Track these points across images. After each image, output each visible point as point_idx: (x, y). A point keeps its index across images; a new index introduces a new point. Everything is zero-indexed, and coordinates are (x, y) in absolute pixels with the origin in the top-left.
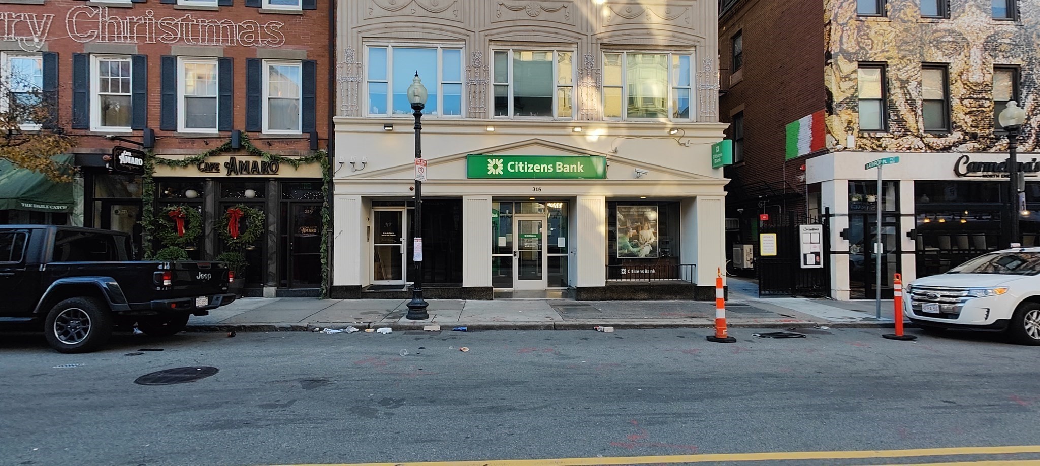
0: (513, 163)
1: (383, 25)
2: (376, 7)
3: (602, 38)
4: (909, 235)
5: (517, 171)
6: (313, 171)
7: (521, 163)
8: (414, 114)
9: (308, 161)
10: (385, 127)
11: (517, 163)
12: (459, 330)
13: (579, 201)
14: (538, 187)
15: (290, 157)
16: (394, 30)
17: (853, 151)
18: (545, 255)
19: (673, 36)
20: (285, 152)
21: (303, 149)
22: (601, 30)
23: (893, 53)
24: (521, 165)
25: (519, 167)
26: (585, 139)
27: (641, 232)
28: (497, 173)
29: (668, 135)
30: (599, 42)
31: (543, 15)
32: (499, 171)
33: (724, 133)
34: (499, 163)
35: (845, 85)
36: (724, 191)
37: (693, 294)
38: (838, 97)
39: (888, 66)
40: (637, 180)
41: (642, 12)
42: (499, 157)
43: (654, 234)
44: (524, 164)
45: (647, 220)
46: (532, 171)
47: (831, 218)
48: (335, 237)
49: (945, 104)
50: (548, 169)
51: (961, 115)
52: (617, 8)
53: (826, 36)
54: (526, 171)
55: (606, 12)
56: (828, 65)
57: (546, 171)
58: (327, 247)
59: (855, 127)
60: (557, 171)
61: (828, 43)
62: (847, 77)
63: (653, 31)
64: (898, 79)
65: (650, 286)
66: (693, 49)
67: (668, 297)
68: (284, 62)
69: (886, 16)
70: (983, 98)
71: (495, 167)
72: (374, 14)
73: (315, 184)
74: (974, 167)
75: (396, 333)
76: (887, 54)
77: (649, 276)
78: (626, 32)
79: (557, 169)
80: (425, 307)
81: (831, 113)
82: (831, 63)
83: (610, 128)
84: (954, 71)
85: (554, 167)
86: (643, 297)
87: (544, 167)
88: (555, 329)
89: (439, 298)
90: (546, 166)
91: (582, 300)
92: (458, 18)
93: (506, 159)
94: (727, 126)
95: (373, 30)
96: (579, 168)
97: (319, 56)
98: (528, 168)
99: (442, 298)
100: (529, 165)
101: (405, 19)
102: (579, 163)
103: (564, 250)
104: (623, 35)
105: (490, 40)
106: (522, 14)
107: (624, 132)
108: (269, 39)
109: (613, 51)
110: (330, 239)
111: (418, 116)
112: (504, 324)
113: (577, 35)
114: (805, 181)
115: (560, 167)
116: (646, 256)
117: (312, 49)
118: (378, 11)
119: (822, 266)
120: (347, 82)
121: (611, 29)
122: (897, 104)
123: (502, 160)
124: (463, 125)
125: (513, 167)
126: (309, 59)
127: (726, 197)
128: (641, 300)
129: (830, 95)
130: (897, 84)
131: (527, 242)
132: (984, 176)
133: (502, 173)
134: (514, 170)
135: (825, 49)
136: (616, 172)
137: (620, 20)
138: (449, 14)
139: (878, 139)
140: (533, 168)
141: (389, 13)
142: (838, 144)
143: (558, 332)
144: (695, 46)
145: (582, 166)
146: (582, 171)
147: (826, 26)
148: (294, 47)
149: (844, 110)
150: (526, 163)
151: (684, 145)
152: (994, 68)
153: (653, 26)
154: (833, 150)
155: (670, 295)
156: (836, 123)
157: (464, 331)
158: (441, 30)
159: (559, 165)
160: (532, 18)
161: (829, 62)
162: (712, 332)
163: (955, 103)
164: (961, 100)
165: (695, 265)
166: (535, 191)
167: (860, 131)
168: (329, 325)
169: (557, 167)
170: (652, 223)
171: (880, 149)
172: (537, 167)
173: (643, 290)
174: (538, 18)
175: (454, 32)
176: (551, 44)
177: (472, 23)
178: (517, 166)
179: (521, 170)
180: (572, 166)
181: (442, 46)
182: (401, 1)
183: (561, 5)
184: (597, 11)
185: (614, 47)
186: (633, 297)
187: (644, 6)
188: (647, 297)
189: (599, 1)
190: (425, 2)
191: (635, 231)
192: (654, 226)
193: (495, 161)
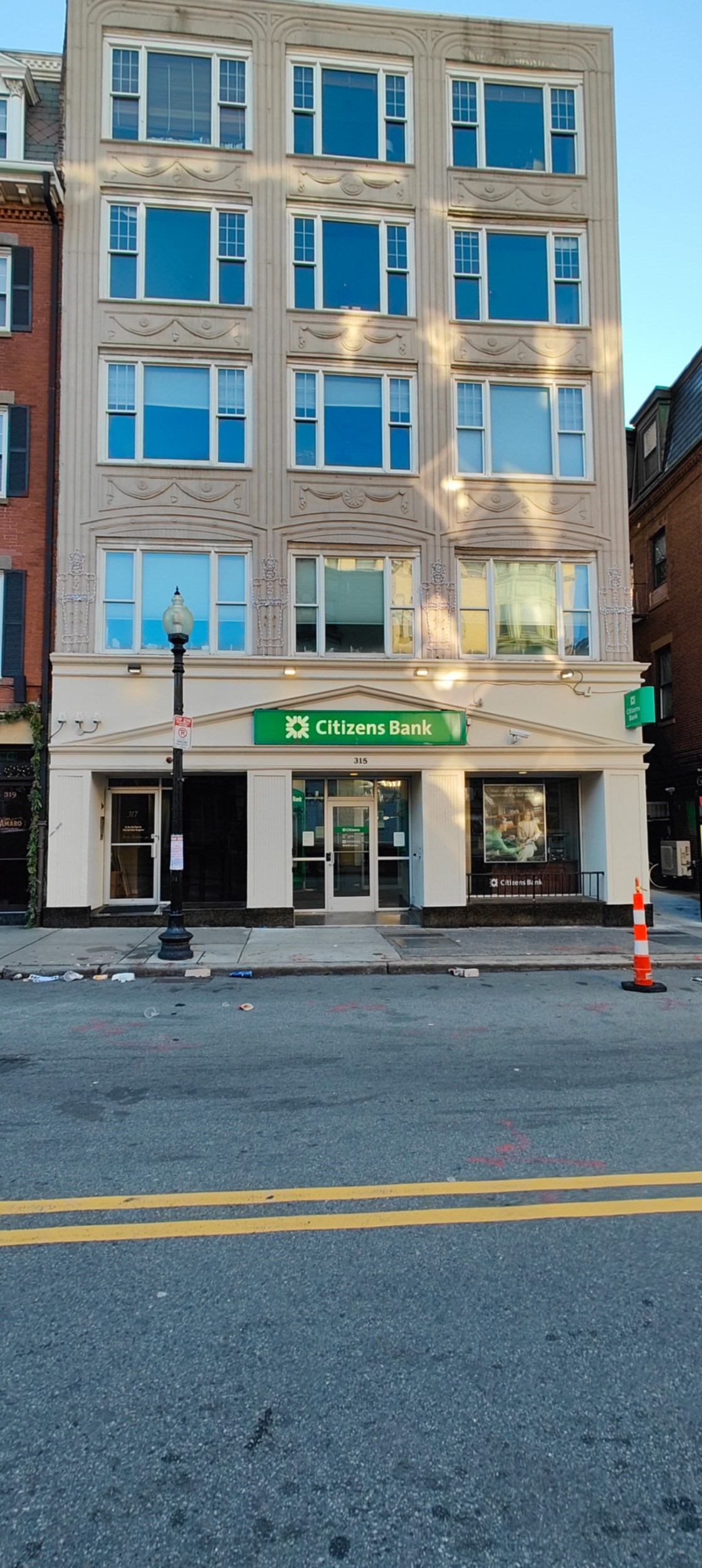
0: (325, 722)
1: (128, 520)
2: (117, 493)
3: (456, 539)
5: (330, 733)
6: (20, 734)
7: (336, 722)
8: (172, 650)
9: (10, 719)
10: (130, 668)
11: (330, 722)
12: (240, 976)
13: (426, 777)
14: (362, 758)
16: (144, 526)
18: (374, 859)
19: (563, 537)
21: (3, 702)
22: (455, 528)
24: (336, 725)
25: (333, 728)
26: (433, 686)
27: (520, 824)
28: (300, 737)
29: (558, 679)
30: (453, 544)
31: (369, 506)
32: (303, 733)
33: (642, 677)
34: (303, 721)
36: (645, 761)
37: (600, 917)
40: (513, 747)
41: (516, 503)
42: (302, 713)
43: (540, 826)
44: (341, 724)
45: (529, 805)
46: (353, 733)
48: (50, 833)
50: (378, 731)
52: (479, 496)
54: (343, 733)
55: (462, 502)
57: (374, 733)
58: (38, 849)
60: (392, 733)
63: (533, 530)
65: (534, 905)
66: (593, 555)
67: (562, 921)
71: (298, 727)
72: (116, 503)
73: (21, 752)
75: (142, 981)
77: (534, 890)
78: (493, 531)
79: (391, 730)
80: (188, 940)
83: (471, 670)
85: (387, 728)
86: (524, 921)
87: (372, 728)
88: (389, 973)
89: (211, 926)
90: (374, 726)
91: (431, 927)
92: (242, 510)
93: (314, 716)
94: (645, 666)
95: (115, 526)
96: (424, 729)
97: (30, 564)
98: (347, 729)
99: (215, 926)
100: (348, 725)
101: (162, 510)
102: (424, 721)
103: (404, 851)
104: (488, 535)
105: (290, 542)
106: (337, 505)
107: (492, 675)
109: (474, 557)
110: (42, 837)
111: (178, 652)
112: (309, 965)
113: (421, 535)
115: (396, 727)
116: (528, 859)
117: (20, 554)
118: (120, 500)
120: (72, 601)
121: (471, 526)
123: (307, 718)
124: (249, 666)
125: (324, 727)
126: (15, 568)
127: (647, 771)
128: (522, 926)
131: (346, 839)
133: (307, 736)
134: (325, 733)
136: (480, 735)
137: (483, 513)
138: (228, 503)
140: (354, 730)
141: (139, 503)
143: (392, 977)
144: (596, 552)
145: (429, 726)
146: (430, 733)
150: (343, 722)
151: (583, 694)
153: (533, 523)
155: (566, 918)
157: (248, 977)
158: (217, 525)
159: (395, 725)
160: (353, 511)
162: (629, 976)
165: (603, 873)
166: (359, 764)
168: (37, 969)
169: (392, 727)
170: (537, 810)
172: (360, 727)
173: (523, 911)
174: (361, 510)
175: (235, 530)
176: (381, 548)
177: (263, 517)
178: (330, 726)
179: (337, 733)
180: (413, 726)
181: (217, 550)
182: (155, 485)
183: (395, 491)
184: (449, 500)
185: (476, 553)
186: (509, 921)
187: (519, 495)
188: (530, 922)
189: (452, 485)
190: (192, 486)
191: (511, 822)
192: (540, 815)
193: (298, 719)
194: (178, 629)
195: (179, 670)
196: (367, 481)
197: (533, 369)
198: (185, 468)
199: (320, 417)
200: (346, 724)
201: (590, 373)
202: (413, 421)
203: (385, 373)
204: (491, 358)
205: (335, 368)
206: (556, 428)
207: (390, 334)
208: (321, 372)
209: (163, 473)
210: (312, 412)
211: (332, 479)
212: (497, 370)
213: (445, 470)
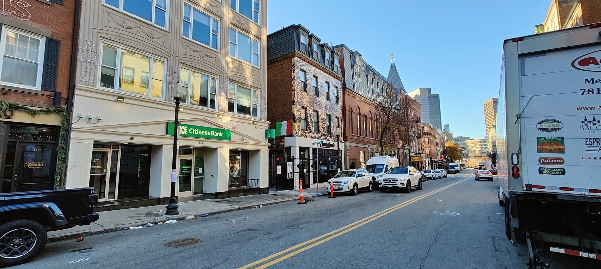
0: (192, 129)
1: (117, 34)
2: (111, 20)
3: (229, 76)
4: (312, 166)
5: (193, 133)
7: (196, 129)
8: (175, 103)
9: (48, 112)
10: (118, 98)
11: (194, 129)
12: (204, 216)
13: (220, 150)
14: (202, 142)
15: (29, 107)
16: (124, 39)
17: (300, 137)
18: (193, 177)
19: (254, 83)
20: (22, 102)
21: (42, 103)
22: (229, 73)
23: (308, 105)
24: (196, 130)
25: (195, 131)
26: (222, 121)
27: (234, 165)
28: (184, 134)
29: (252, 123)
30: (228, 77)
31: (206, 58)
32: (185, 132)
33: (269, 125)
34: (185, 128)
35: (298, 113)
36: (269, 148)
37: (258, 192)
38: (297, 117)
39: (307, 109)
40: (241, 142)
41: (243, 70)
42: (185, 125)
43: (239, 166)
44: (197, 130)
45: (237, 159)
46: (201, 134)
47: (294, 160)
48: (68, 170)
49: (317, 123)
50: (208, 134)
51: (321, 128)
52: (235, 64)
53: (293, 95)
54: (198, 134)
55: (231, 65)
56: (294, 105)
57: (207, 134)
58: (61, 177)
59: (300, 128)
60: (212, 135)
61: (294, 97)
62: (298, 111)
63: (247, 79)
64: (309, 114)
65: (243, 189)
66: (259, 89)
67: (250, 194)
68: (29, 33)
69: (307, 92)
70: (325, 123)
71: (183, 130)
72: (109, 25)
74: (324, 144)
76: (307, 105)
77: (237, 185)
78: (238, 76)
79: (212, 134)
81: (295, 122)
82: (295, 105)
83: (232, 117)
84: (320, 113)
85: (210, 133)
86: (242, 195)
87: (206, 133)
89: (145, 206)
90: (207, 132)
91: (219, 199)
92: (165, 46)
93: (189, 127)
94: (270, 123)
95: (110, 34)
96: (221, 134)
97: (63, 38)
98: (199, 132)
99: (147, 206)
100: (199, 131)
101: (133, 35)
102: (221, 132)
103: (202, 174)
104: (237, 77)
105: (181, 63)
106: (197, 54)
107: (237, 120)
108: (14, 12)
109: (233, 83)
110: (64, 171)
111: (177, 103)
113: (220, 72)
114: (284, 145)
115: (213, 133)
116: (236, 176)
117: (57, 32)
118: (112, 24)
119: (292, 178)
120: (87, 62)
121: (233, 73)
122: (309, 122)
123: (186, 127)
124: (166, 105)
125: (192, 131)
126: (53, 38)
127: (269, 151)
128: (241, 196)
129: (294, 116)
130: (309, 116)
131: (184, 171)
132: (325, 147)
133: (186, 134)
134: (192, 133)
135: (293, 99)
136: (234, 137)
137: (236, 70)
138: (160, 41)
139: (305, 133)
140: (201, 133)
141: (122, 28)
142: (296, 133)
143: (241, 211)
144: (260, 89)
145: (222, 134)
146: (222, 136)
147: (293, 91)
148: (39, 25)
149: (298, 122)
150: (198, 130)
151: (257, 128)
152: (327, 115)
153: (247, 76)
154: (295, 136)
155: (251, 193)
156: (296, 125)
157: (206, 216)
158: (154, 49)
159: (213, 132)
160: (201, 58)
161: (294, 104)
163: (320, 124)
164: (321, 123)
165: (258, 179)
166: (200, 144)
167: (302, 129)
169: (212, 133)
170: (239, 161)
171: (306, 137)
172: (203, 132)
173: (242, 192)
174: (204, 59)
175: (162, 53)
176: (209, 73)
177: (172, 51)
178: (193, 131)
179: (196, 133)
180: (218, 133)
181: (154, 58)
182: (130, 24)
183: (214, 56)
184: (228, 64)
185: (233, 81)
186: (238, 195)
187: (244, 67)
188: (243, 195)
189: (229, 59)
190: (146, 30)
191: (232, 165)
192: (239, 162)
193: (183, 127)
194: (178, 95)
195: (177, 110)
196: (206, 49)
197: (248, 32)
198: (144, 22)
199: (191, 21)
200: (199, 130)
201: (261, 39)
202: (219, 34)
203: (212, 16)
204: (240, 25)
205: (197, 8)
206: (253, 52)
207: (215, 5)
208: (193, 7)
209: (134, 20)
210: (189, 19)
211: (196, 45)
212: (241, 28)
213: (227, 54)
